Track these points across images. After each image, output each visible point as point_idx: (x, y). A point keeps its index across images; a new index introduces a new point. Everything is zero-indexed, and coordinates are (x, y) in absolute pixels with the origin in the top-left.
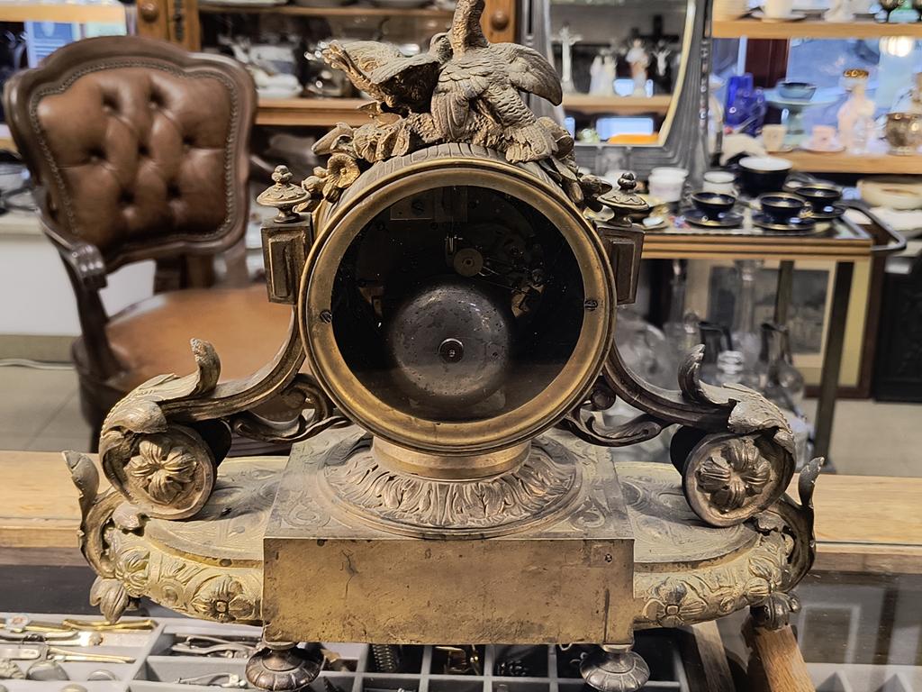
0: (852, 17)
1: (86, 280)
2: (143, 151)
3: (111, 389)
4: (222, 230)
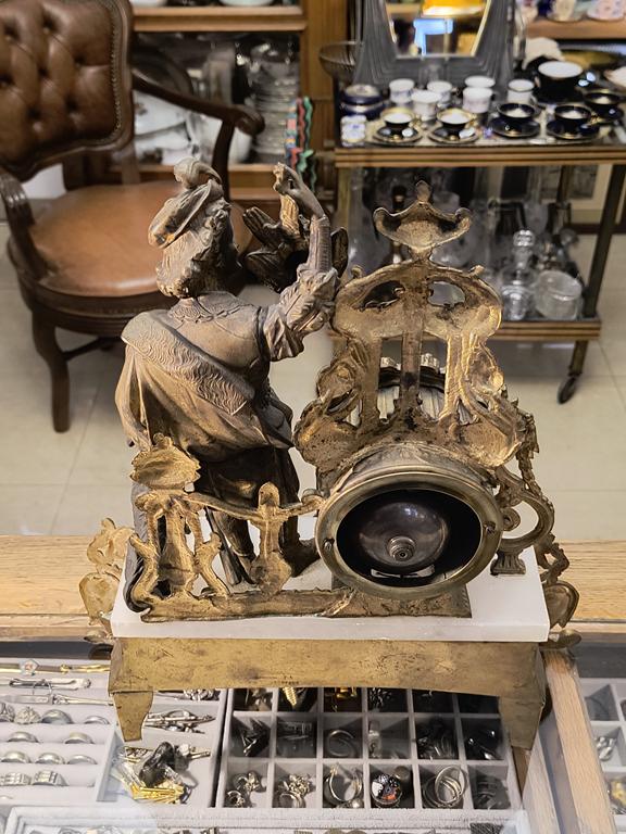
2: (43, 73)
3: (43, 288)
4: (114, 135)
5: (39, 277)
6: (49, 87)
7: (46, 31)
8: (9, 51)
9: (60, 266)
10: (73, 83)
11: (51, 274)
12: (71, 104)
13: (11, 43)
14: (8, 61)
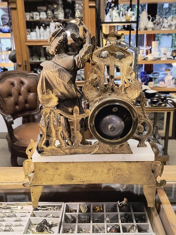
0: (166, 59)
1: (9, 123)
2: (20, 94)
3: (15, 145)
4: (37, 110)
5: (14, 143)
6: (21, 98)
7: (21, 84)
8: (12, 89)
9: (19, 140)
10: (27, 97)
11: (17, 142)
12: (26, 102)
13: (12, 87)
14: (11, 91)
